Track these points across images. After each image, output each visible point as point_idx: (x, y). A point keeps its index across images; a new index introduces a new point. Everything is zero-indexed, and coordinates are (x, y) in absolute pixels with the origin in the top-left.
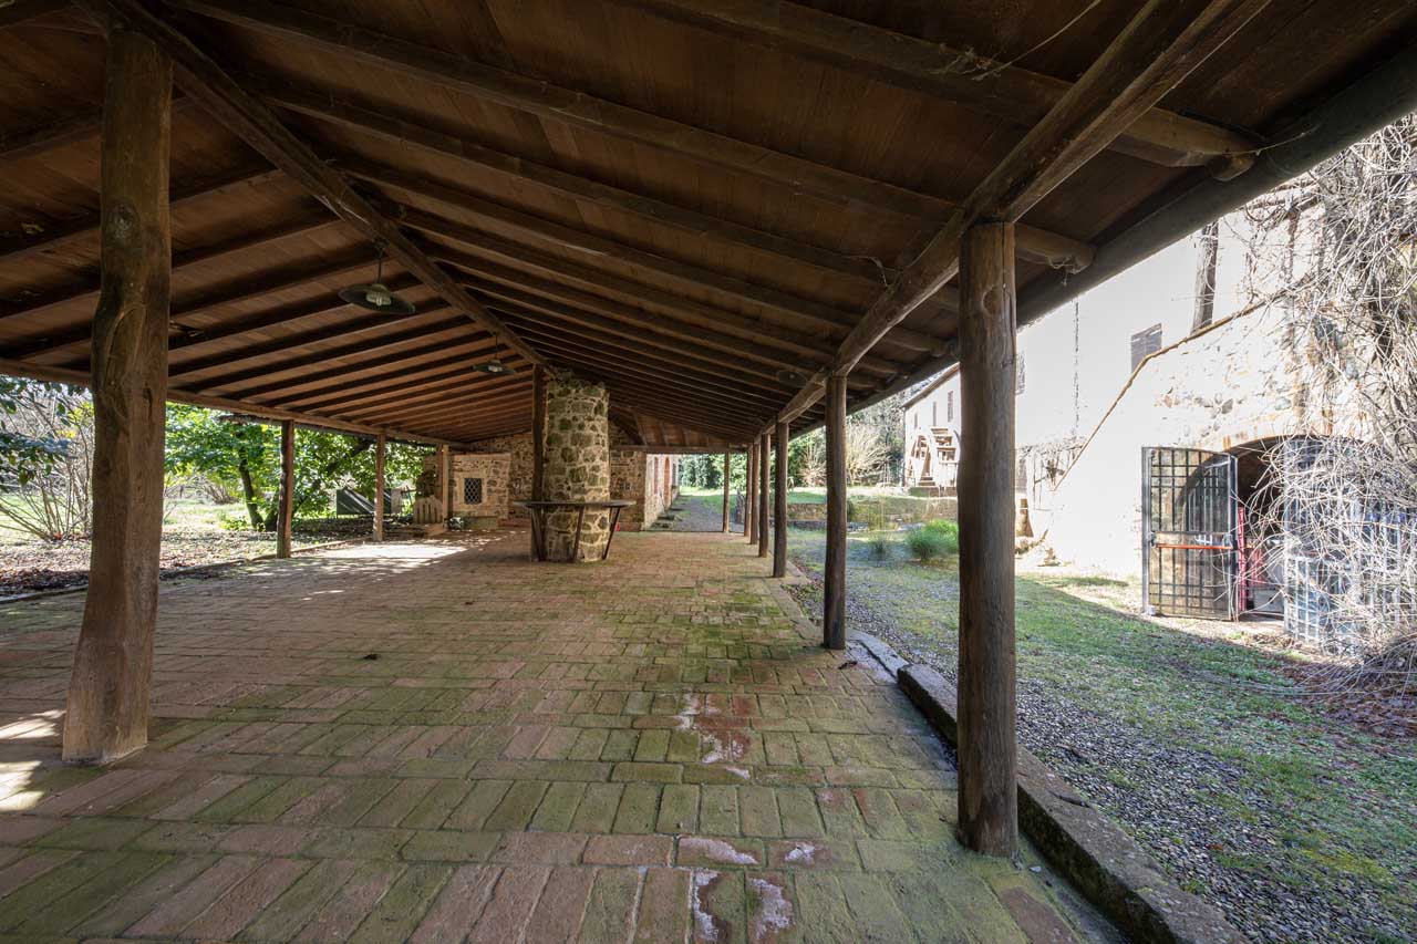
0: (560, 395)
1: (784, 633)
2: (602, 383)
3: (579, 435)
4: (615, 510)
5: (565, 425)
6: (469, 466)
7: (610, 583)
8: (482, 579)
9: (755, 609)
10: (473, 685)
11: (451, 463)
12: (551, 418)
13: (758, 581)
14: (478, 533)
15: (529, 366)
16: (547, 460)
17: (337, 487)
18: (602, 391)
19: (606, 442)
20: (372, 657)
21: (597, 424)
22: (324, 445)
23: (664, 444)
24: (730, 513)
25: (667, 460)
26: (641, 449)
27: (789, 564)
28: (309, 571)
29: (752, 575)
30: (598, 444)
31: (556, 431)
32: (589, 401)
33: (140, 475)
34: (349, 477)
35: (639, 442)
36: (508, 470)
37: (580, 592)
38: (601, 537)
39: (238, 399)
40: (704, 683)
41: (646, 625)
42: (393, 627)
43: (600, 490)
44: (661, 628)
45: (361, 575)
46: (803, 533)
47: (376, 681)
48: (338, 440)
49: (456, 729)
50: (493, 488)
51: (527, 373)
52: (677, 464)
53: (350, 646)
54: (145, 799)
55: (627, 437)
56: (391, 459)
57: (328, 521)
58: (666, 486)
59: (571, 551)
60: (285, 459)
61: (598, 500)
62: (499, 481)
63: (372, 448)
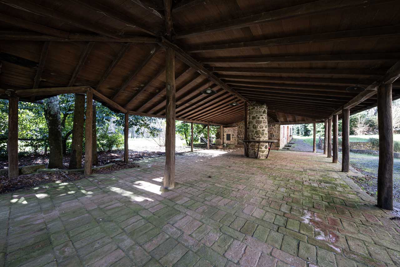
0: (252, 109)
1: (351, 196)
2: (265, 104)
3: (258, 121)
4: (270, 143)
5: (254, 118)
6: (228, 131)
7: (270, 166)
8: (232, 161)
9: (334, 184)
10: (233, 189)
11: (223, 130)
12: (249, 116)
13: (334, 172)
14: (230, 148)
15: (243, 102)
16: (248, 128)
17: (200, 137)
18: (265, 106)
19: (267, 122)
20: (210, 177)
21: (264, 117)
22: (198, 127)
23: (287, 122)
24: (316, 145)
25: (288, 127)
26: (278, 124)
27: (350, 167)
28: (196, 155)
29: (330, 169)
30: (264, 123)
31: (251, 120)
32: (261, 110)
33: (172, 135)
34: (202, 134)
35: (278, 122)
36: (237, 132)
37: (260, 168)
38: (266, 151)
39: (184, 118)
40: (313, 208)
41: (285, 182)
42: (213, 170)
43: (265, 137)
44: (291, 184)
45: (206, 157)
46: (356, 154)
47: (211, 183)
48: (200, 126)
49: (230, 200)
50: (233, 137)
51: (243, 104)
52: (292, 128)
53: (205, 174)
54: (175, 198)
55: (274, 120)
56: (210, 130)
57: (199, 144)
58: (288, 135)
59: (256, 155)
60: (192, 130)
61: (264, 140)
62: (235, 134)
63: (207, 127)
